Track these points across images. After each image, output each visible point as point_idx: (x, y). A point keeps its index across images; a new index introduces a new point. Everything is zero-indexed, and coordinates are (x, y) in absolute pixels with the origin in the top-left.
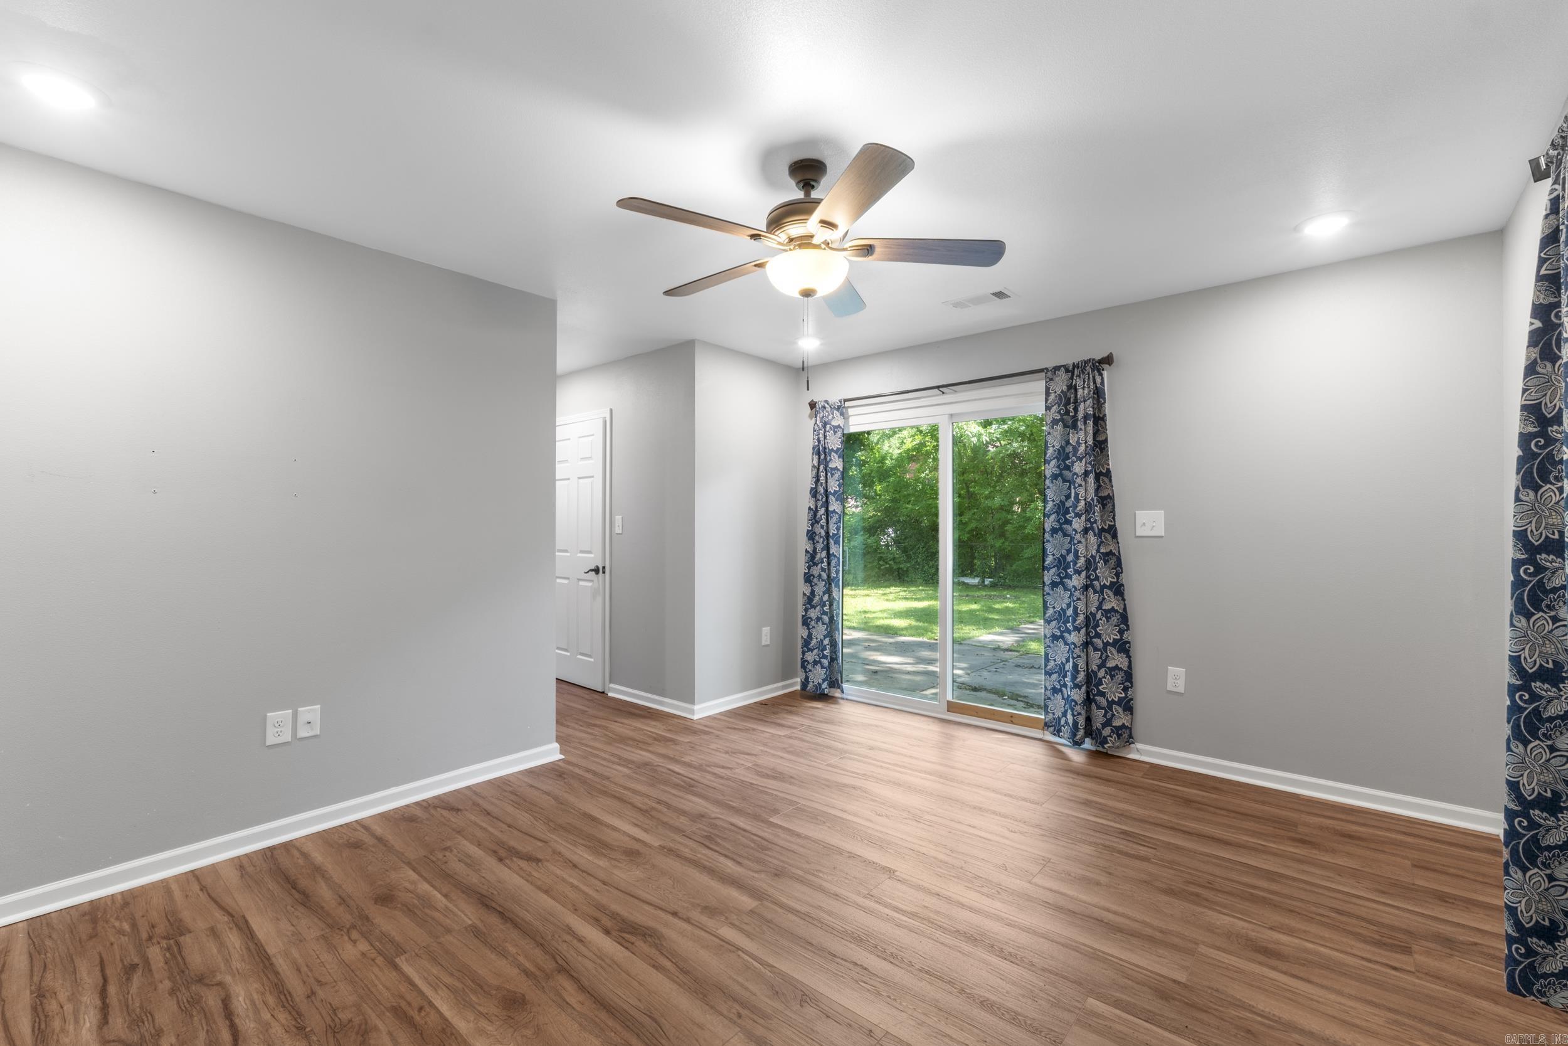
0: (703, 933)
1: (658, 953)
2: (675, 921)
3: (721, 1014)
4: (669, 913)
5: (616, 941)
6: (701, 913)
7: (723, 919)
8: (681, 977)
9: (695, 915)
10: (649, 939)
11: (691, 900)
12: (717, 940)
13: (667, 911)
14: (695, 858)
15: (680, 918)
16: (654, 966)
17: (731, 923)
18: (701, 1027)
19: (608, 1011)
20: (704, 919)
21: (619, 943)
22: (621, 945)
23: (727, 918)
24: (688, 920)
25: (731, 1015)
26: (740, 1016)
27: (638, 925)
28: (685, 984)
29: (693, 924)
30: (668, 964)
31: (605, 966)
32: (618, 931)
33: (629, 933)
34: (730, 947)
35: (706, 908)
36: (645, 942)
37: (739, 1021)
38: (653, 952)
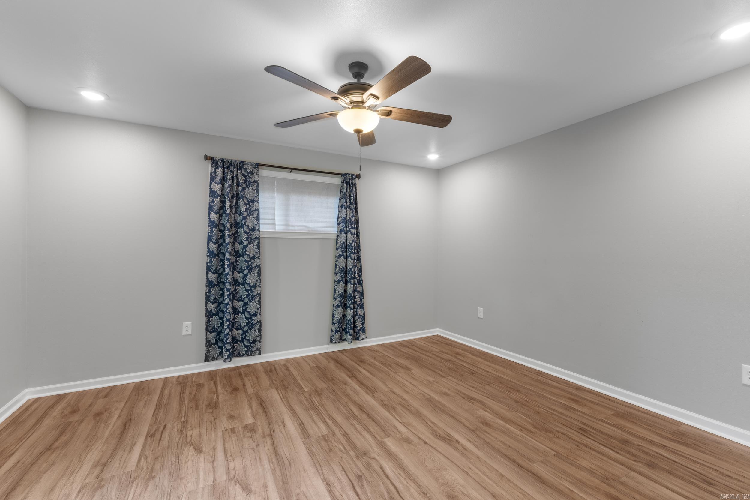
0: (414, 432)
1: (434, 428)
2: (425, 440)
3: (414, 407)
4: (428, 444)
5: (452, 436)
6: (412, 441)
7: (403, 436)
8: (425, 419)
9: (416, 440)
10: (438, 434)
11: (416, 449)
12: (408, 427)
13: (430, 445)
14: (408, 480)
15: (423, 440)
16: (436, 424)
17: (400, 433)
18: (420, 406)
19: (451, 415)
20: (412, 437)
21: (451, 435)
22: (450, 434)
23: (401, 436)
24: (420, 438)
25: (410, 406)
26: (408, 406)
27: (443, 441)
28: (424, 417)
29: (418, 436)
30: (430, 424)
31: (455, 428)
32: (452, 441)
33: (447, 439)
34: (404, 424)
35: (410, 443)
36: (439, 433)
37: (409, 405)
38: (436, 429)
